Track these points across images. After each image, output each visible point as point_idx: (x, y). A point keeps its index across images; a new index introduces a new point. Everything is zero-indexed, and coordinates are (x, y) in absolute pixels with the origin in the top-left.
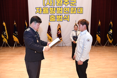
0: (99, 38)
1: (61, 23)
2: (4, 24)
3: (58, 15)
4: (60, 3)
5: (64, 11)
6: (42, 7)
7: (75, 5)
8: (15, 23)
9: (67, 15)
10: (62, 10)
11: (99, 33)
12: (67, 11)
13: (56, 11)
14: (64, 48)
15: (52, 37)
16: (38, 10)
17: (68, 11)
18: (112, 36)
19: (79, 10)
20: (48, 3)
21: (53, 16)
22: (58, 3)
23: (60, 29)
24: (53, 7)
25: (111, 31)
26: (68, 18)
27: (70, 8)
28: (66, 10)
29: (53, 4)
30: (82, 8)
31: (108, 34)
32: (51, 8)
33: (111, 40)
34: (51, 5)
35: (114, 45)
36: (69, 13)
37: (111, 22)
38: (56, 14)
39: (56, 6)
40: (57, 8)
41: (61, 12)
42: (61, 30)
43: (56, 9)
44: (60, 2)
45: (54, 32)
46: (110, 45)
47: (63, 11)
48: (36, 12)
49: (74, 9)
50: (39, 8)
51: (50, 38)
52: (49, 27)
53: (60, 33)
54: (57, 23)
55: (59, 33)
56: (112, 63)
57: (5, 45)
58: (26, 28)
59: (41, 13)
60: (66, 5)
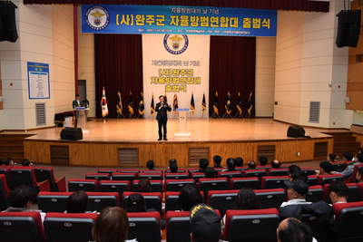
0: (216, 109)
1: (177, 94)
2: (119, 94)
3: (175, 86)
5: (180, 81)
6: (158, 76)
9: (184, 85)
11: (216, 104)
18: (230, 107)
19: (196, 81)
25: (229, 102)
26: (185, 88)
28: (183, 80)
30: (199, 78)
31: (226, 105)
32: (167, 78)
35: (233, 117)
38: (172, 84)
39: (172, 76)
42: (177, 101)
43: (172, 79)
44: (176, 72)
49: (191, 79)
50: (155, 78)
53: (176, 104)
54: (173, 94)
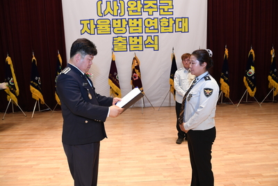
0: (225, 87)
1: (139, 55)
2: (9, 59)
3: (133, 37)
4: (136, 9)
5: (146, 27)
6: (96, 18)
7: (171, 13)
8: (34, 58)
9: (153, 35)
10: (140, 25)
11: (227, 76)
12: (152, 28)
13: (128, 28)
14: (148, 111)
15: (119, 87)
16: (85, 25)
17: (156, 27)
18: (254, 81)
19: (180, 25)
20: (109, 9)
21: (120, 39)
22: (132, 8)
23: (137, 67)
24: (121, 19)
25: (252, 70)
26: (156, 42)
27: (159, 21)
28: (151, 24)
29: (119, 11)
30: (186, 19)
31: (247, 76)
32: (117, 20)
33: (253, 90)
34: (116, 14)
35: (260, 101)
36: (157, 31)
37: (252, 50)
38: (127, 35)
39: (126, 16)
40: (130, 21)
41: (140, 29)
42: (139, 71)
43: (128, 22)
44: (136, 6)
45: (124, 74)
46: (249, 101)
47: (144, 27)
48: (83, 32)
49: (168, 22)
50: (88, 22)
51: (115, 90)
52: (113, 63)
53: (137, 78)
54: (130, 55)
55: (135, 77)
56: (257, 142)
57: (13, 110)
58: (58, 67)
59: (92, 32)
60: (151, 13)
